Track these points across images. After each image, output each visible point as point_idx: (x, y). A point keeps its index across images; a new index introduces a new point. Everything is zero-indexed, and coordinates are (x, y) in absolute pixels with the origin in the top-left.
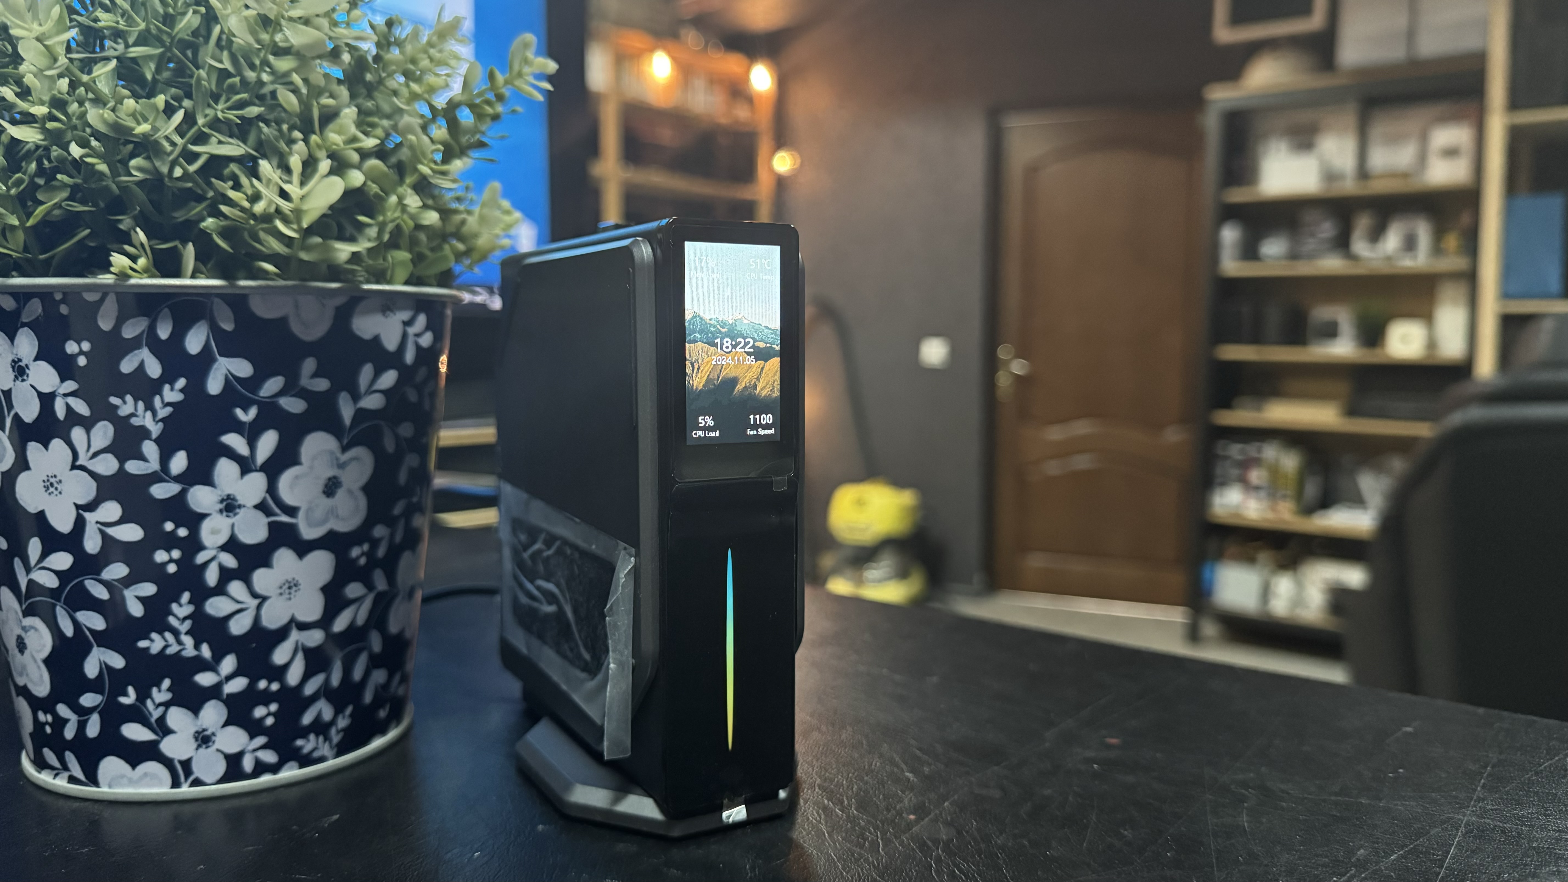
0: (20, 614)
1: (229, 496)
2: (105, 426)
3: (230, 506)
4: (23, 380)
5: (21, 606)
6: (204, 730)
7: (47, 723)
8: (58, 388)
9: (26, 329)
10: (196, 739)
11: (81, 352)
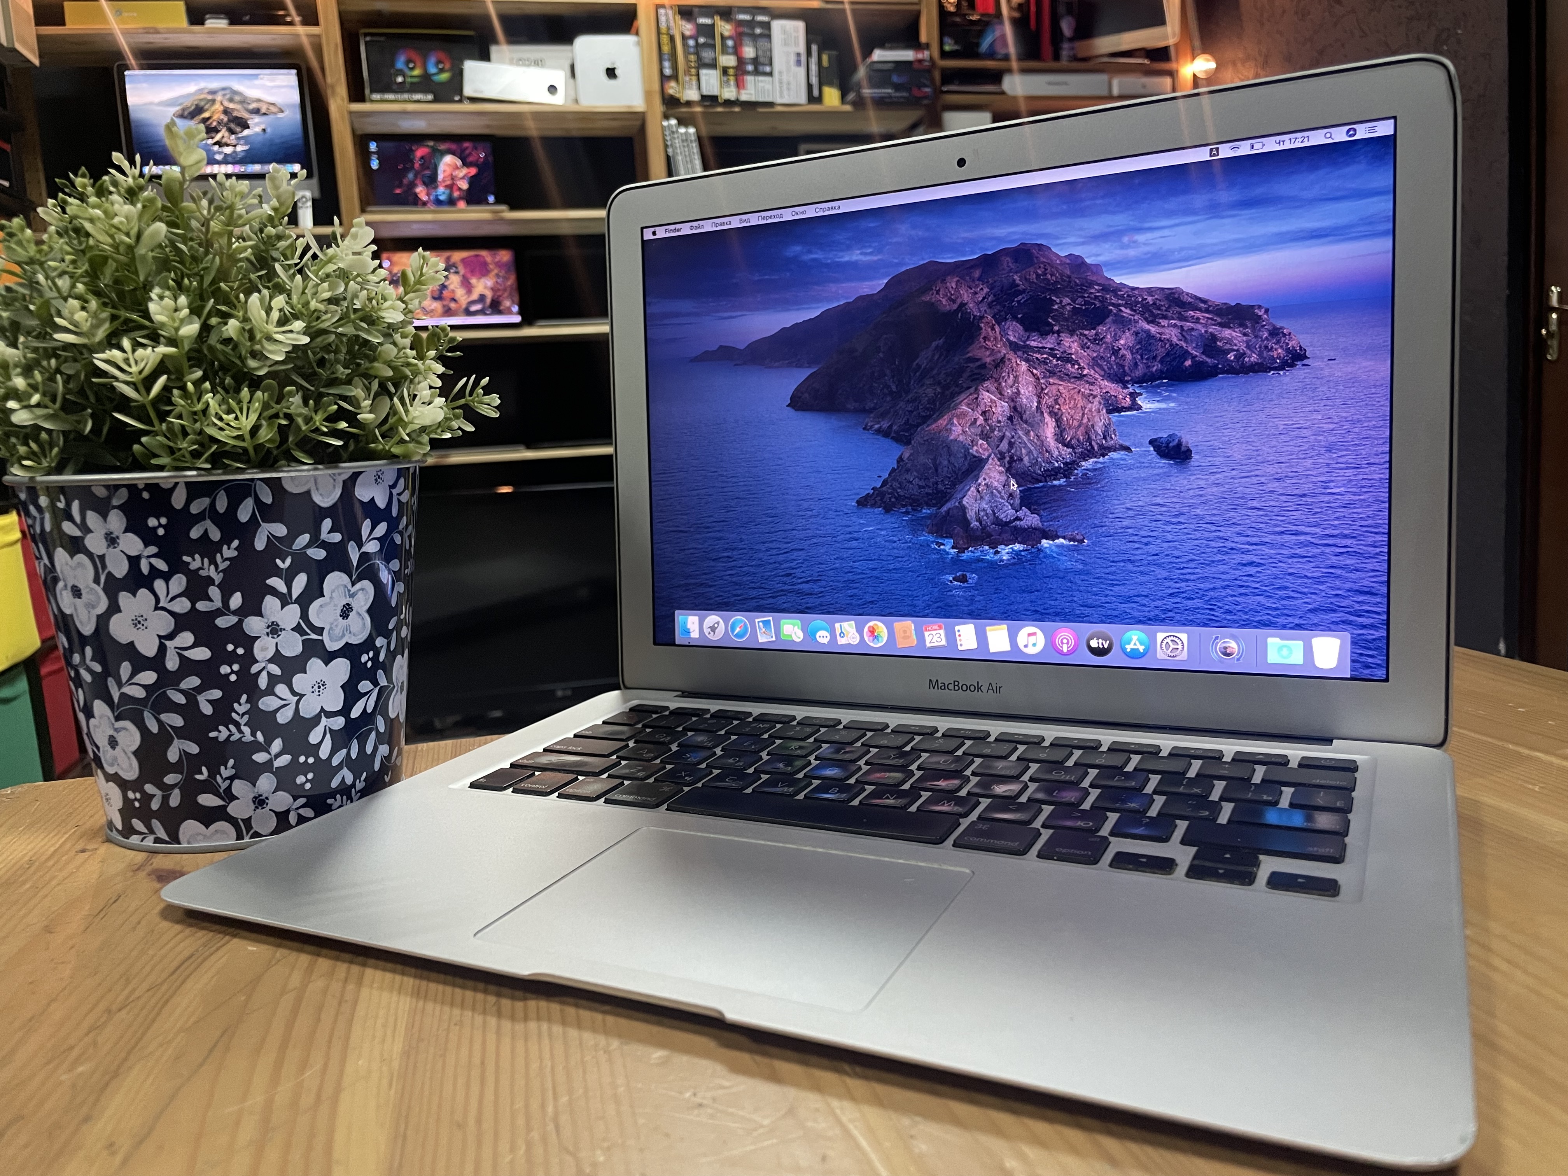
0: (113, 720)
1: (273, 622)
2: (180, 578)
3: (274, 630)
4: (115, 547)
5: (113, 713)
6: (261, 795)
7: (136, 799)
8: (143, 551)
9: (115, 510)
10: (254, 802)
11: (160, 525)
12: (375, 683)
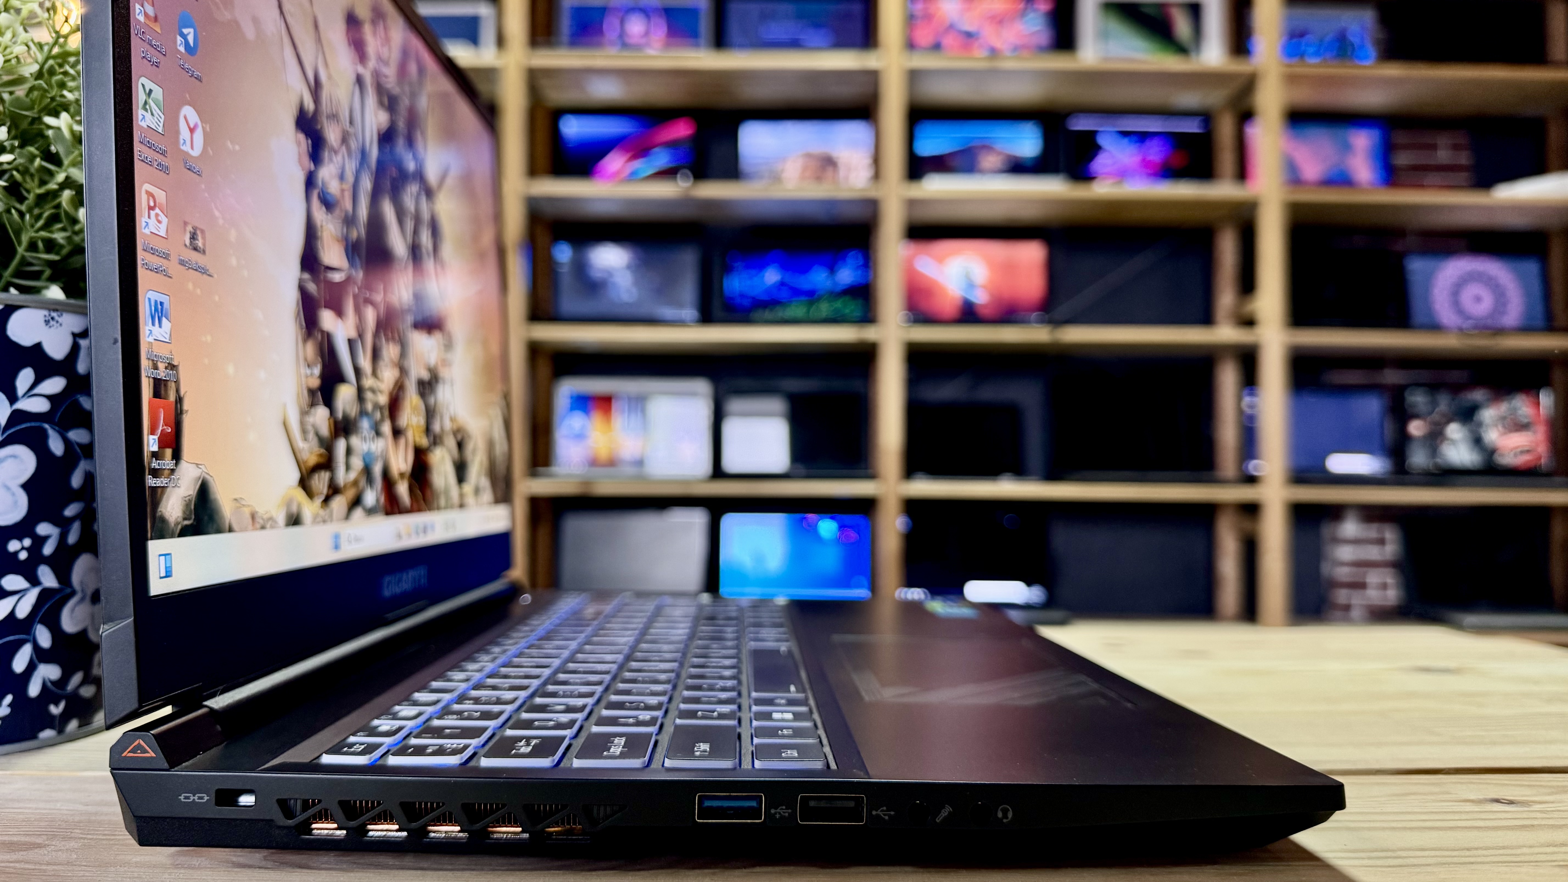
12: (34, 581)
